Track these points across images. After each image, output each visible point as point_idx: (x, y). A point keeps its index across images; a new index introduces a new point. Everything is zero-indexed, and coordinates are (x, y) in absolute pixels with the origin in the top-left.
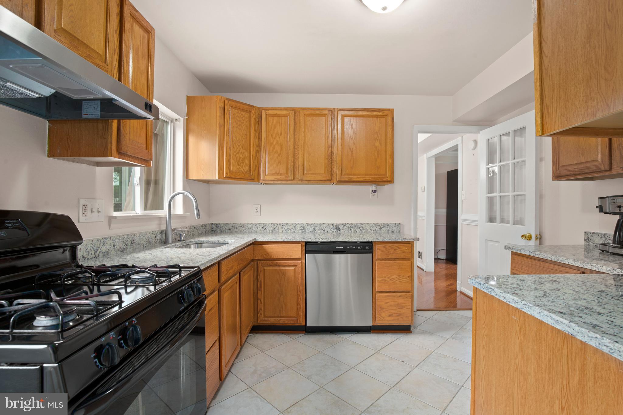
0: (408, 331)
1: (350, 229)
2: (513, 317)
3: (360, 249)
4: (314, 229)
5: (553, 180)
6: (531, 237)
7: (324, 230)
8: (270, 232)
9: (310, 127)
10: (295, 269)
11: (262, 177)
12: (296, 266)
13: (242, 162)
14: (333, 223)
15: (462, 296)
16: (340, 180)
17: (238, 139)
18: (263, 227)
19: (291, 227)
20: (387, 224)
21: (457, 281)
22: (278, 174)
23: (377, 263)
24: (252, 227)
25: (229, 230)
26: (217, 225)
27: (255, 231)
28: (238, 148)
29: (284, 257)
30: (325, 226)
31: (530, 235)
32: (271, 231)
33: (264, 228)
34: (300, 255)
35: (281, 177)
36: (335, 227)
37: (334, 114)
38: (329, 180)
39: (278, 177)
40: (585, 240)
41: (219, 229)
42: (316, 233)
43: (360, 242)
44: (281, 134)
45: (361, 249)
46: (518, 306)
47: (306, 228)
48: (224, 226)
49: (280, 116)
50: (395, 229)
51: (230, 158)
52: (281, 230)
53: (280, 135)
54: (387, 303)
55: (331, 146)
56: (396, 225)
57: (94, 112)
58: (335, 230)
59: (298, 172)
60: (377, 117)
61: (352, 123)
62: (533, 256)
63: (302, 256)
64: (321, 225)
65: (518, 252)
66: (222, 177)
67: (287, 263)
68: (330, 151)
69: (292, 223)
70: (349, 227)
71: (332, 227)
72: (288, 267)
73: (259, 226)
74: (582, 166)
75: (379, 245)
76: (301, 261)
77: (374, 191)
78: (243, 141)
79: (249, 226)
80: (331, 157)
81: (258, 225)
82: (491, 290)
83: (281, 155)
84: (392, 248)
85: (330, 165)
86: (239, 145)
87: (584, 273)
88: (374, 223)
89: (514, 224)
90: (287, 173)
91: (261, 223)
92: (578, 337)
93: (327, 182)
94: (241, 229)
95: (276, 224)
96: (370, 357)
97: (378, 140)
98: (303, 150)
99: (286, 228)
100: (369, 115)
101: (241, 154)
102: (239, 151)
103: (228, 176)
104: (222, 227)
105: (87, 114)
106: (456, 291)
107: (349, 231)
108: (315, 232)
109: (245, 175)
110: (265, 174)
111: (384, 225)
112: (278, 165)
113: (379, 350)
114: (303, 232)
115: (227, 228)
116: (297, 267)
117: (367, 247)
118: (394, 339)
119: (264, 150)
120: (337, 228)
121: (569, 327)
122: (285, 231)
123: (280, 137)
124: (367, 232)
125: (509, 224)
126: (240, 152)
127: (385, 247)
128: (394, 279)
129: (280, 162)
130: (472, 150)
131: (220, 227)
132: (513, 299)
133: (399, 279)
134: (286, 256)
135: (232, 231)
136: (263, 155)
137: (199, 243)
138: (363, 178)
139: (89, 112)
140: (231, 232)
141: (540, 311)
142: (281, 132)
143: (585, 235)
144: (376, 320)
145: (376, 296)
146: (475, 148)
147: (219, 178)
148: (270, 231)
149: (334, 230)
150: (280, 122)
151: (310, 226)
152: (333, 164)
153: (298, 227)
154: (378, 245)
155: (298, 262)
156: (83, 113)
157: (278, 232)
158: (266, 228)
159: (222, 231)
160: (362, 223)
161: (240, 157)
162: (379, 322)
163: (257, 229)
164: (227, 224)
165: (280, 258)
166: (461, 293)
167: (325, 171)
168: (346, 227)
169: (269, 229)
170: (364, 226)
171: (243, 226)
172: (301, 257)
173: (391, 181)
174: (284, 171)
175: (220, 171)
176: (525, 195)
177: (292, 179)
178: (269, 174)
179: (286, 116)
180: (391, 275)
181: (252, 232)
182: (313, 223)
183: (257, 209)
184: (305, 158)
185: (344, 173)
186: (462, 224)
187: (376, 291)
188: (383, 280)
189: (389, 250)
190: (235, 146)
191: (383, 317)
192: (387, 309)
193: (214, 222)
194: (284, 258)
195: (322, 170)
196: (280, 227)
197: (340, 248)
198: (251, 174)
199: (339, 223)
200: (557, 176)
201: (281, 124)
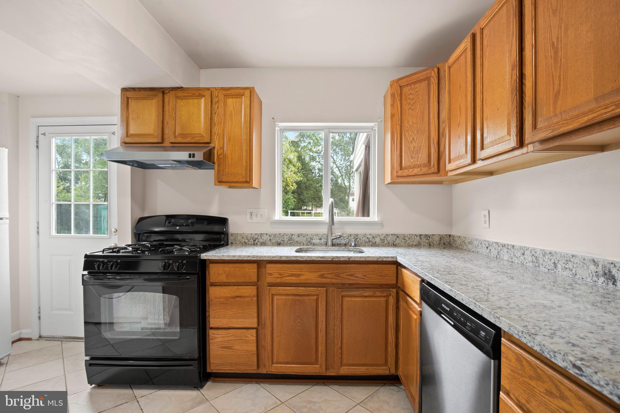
11: (447, 167)
13: (418, 153)
14: (595, 257)
17: (411, 124)
18: (487, 248)
19: (519, 254)
22: (458, 157)
28: (411, 136)
30: (576, 261)
32: (495, 256)
35: (461, 161)
36: (601, 270)
39: (458, 162)
44: (460, 88)
52: (506, 257)
58: (602, 280)
64: (568, 259)
66: (395, 178)
71: (593, 268)
73: (484, 246)
78: (418, 123)
79: (476, 243)
83: (460, 124)
86: (413, 131)
90: (466, 152)
94: (469, 246)
95: (500, 244)
101: (415, 142)
102: (413, 139)
103: (399, 175)
109: (421, 170)
110: (449, 162)
120: (606, 273)
142: (460, 84)
147: (392, 179)
149: (597, 276)
153: (528, 256)
157: (503, 260)
158: (490, 250)
161: (414, 147)
163: (482, 249)
164: (460, 237)
175: (392, 170)
177: (470, 161)
178: (452, 161)
182: (553, 251)
183: (484, 216)
190: (407, 134)
196: (505, 251)
199: (609, 259)
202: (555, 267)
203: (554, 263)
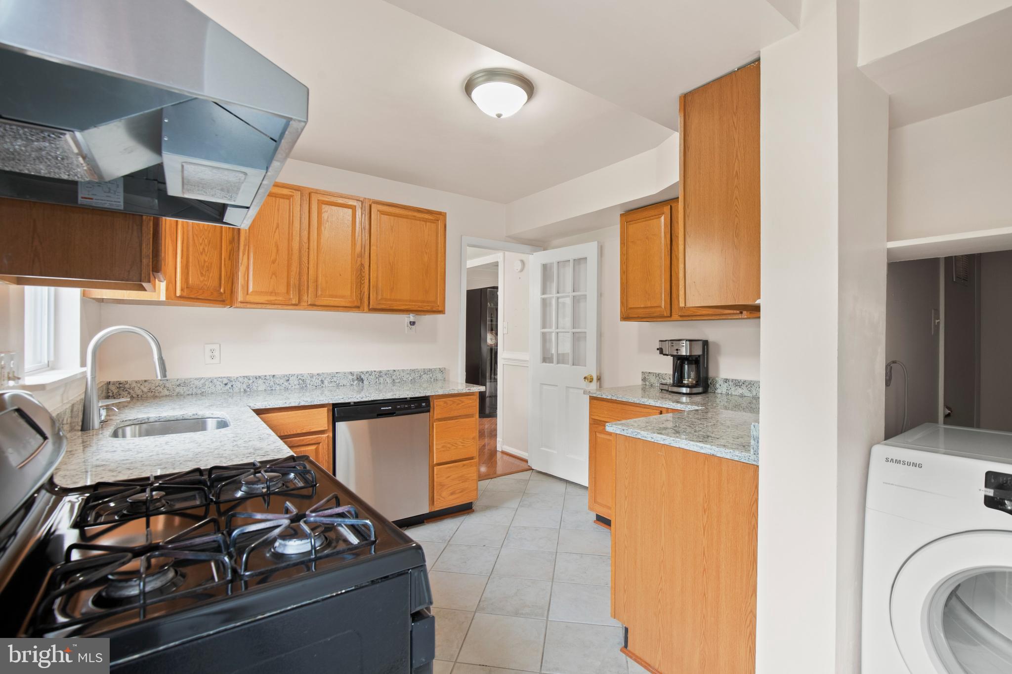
0: (470, 510)
1: (377, 380)
2: (659, 453)
3: (414, 407)
4: (322, 382)
5: (621, 321)
6: (592, 379)
7: (337, 382)
8: (240, 392)
9: (328, 222)
10: (317, 450)
11: (240, 297)
12: (319, 443)
13: (208, 270)
14: (352, 371)
15: (506, 457)
16: (376, 307)
17: (202, 228)
18: (226, 384)
19: (282, 381)
20: (430, 369)
21: (498, 439)
22: (272, 293)
23: (436, 425)
24: (204, 385)
25: (149, 394)
26: (121, 385)
27: (209, 392)
28: (201, 244)
29: (299, 432)
30: (339, 376)
31: (591, 376)
32: (242, 390)
33: (229, 386)
34: (326, 425)
35: (278, 299)
36: (355, 377)
37: (365, 207)
38: (357, 308)
39: (272, 298)
40: (642, 380)
41: (127, 392)
42: (324, 388)
43: (411, 398)
44: (277, 227)
45: (416, 407)
46: (667, 443)
47: (308, 382)
48: (139, 385)
49: (275, 197)
50: (439, 376)
51: (188, 262)
52: (262, 387)
53: (275, 227)
54: (449, 477)
55: (361, 256)
56: (441, 371)
57: (107, 196)
58: (356, 382)
59: (306, 291)
60: (426, 221)
61: (392, 225)
62: (616, 400)
63: (328, 426)
64: (333, 376)
65: (599, 396)
66: (173, 297)
67: (303, 440)
68: (359, 263)
69: (284, 374)
70: (377, 376)
71: (351, 377)
72: (304, 447)
73: (218, 383)
74: (648, 310)
75: (439, 400)
76: (327, 435)
77: (413, 323)
78: (209, 231)
79: (196, 382)
80: (361, 272)
81: (215, 381)
82: (636, 433)
83: (277, 262)
84: (454, 402)
85: (359, 284)
86: (203, 239)
87: (661, 413)
88: (412, 368)
89: (573, 365)
90: (288, 292)
91: (223, 376)
92: (718, 455)
93: (354, 309)
94: (178, 389)
95: (253, 377)
96: (444, 552)
97: (426, 253)
98: (316, 258)
99: (272, 383)
100: (415, 216)
101: (206, 255)
102: (204, 249)
103: (185, 294)
104: (133, 389)
105: (92, 199)
106: (495, 451)
107: (376, 382)
108: (322, 387)
109: (212, 294)
110: (246, 293)
111: (426, 372)
112: (271, 278)
113: (449, 541)
114: (302, 388)
115: (145, 390)
116: (321, 444)
117: (424, 404)
118: (459, 524)
119: (244, 250)
120: (358, 379)
121: (711, 449)
122: (270, 389)
123: (275, 232)
124: (402, 382)
125: (553, 363)
126: (205, 252)
127: (445, 402)
128: (456, 444)
129: (274, 274)
130: (519, 272)
131: (129, 389)
132: (661, 438)
133: (462, 443)
134: (303, 429)
135: (157, 394)
136: (242, 260)
137: (139, 422)
138: (406, 305)
139: (95, 195)
140: (156, 397)
141: (688, 443)
142: (278, 225)
143: (642, 375)
144: (435, 503)
145: (434, 470)
146: (522, 270)
147: (167, 298)
148: (240, 389)
149: (353, 381)
150: (276, 208)
151: (315, 378)
152: (363, 282)
153: (294, 381)
154: (437, 400)
155: (322, 438)
156: (80, 196)
157: (257, 391)
158: (232, 386)
159: (134, 396)
160: (394, 369)
161: (205, 261)
162: (439, 506)
163: (213, 387)
164: (145, 381)
165: (292, 433)
166: (503, 453)
167: (351, 293)
168: (371, 377)
169: (239, 386)
170: (398, 374)
171: (184, 383)
172: (327, 429)
173: (442, 312)
174: (282, 289)
175: (169, 285)
176: (585, 333)
177: (297, 302)
178: (255, 293)
179: (289, 197)
180: (453, 439)
181: (202, 394)
182: (320, 372)
183: (212, 351)
184: (320, 270)
185: (380, 298)
186: (503, 364)
187: (435, 463)
188: (443, 447)
189: (450, 405)
190: (196, 241)
191: (443, 498)
192: (448, 486)
193: (114, 378)
194: (298, 434)
195: (347, 291)
196: (260, 381)
197: (388, 408)
198: (222, 290)
199: (361, 370)
200: (625, 317)
201: (278, 210)
202: (323, 383)
203: (322, 380)
